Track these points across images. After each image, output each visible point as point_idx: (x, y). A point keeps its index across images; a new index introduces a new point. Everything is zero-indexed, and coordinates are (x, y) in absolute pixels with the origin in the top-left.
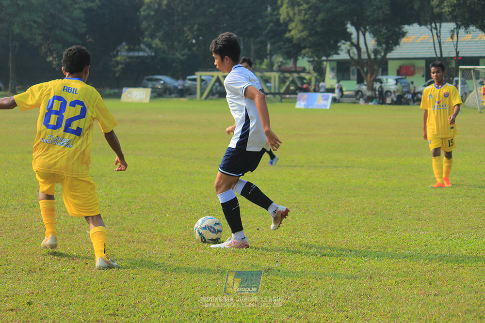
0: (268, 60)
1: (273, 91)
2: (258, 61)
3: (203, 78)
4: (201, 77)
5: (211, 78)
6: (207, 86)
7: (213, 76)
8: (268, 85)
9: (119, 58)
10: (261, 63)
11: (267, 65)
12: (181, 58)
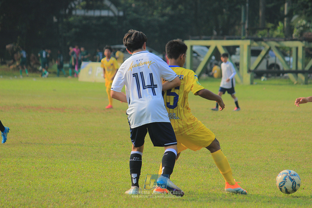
0: (285, 23)
1: (293, 67)
2: (270, 25)
3: (194, 49)
4: (192, 47)
5: (205, 49)
6: (199, 62)
7: (208, 47)
8: (287, 59)
9: (71, 19)
10: (275, 28)
11: (283, 31)
12: (161, 19)
